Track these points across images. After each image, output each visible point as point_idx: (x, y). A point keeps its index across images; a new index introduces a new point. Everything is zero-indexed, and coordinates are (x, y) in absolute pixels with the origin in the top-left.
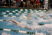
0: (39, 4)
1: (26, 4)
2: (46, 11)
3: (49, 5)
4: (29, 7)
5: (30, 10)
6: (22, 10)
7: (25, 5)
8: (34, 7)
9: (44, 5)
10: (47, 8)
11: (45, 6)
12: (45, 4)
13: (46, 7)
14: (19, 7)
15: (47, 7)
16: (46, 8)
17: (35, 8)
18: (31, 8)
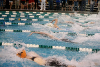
0: (33, 4)
1: (14, 3)
2: (43, 13)
3: (47, 4)
4: (18, 8)
5: (20, 12)
6: (7, 13)
7: (13, 6)
8: (25, 8)
9: (40, 4)
10: (45, 10)
11: (41, 6)
12: (42, 4)
13: (43, 7)
14: (4, 8)
15: (45, 8)
16: (43, 9)
17: (28, 9)
18: (21, 9)
